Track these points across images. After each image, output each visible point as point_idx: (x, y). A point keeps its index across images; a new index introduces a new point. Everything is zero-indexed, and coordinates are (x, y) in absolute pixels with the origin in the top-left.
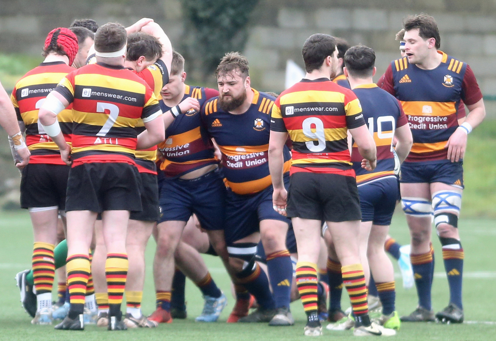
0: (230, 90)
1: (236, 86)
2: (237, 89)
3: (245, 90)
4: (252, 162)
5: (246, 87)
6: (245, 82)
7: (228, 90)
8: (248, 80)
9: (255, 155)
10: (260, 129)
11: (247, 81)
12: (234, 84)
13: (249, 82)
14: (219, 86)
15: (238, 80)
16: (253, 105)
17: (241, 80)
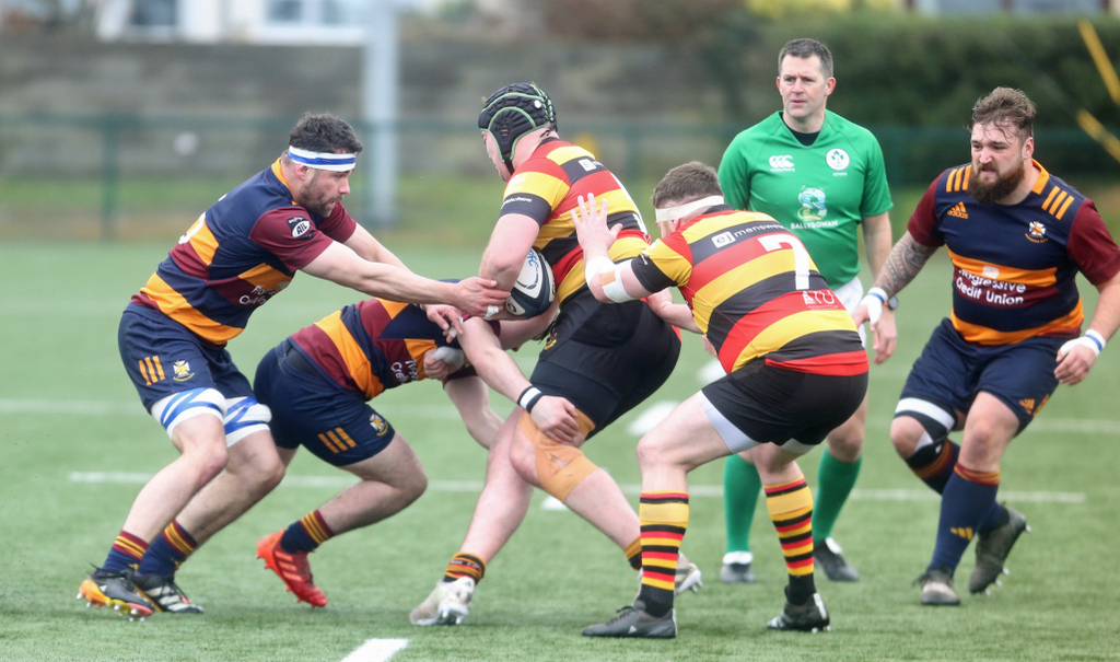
0: (993, 158)
1: (1005, 153)
2: (1007, 159)
3: (1022, 163)
4: (997, 297)
5: (1024, 156)
6: (1025, 148)
7: (990, 159)
8: (1029, 143)
9: (1008, 287)
10: (1038, 238)
11: (1028, 146)
12: (1002, 148)
13: (1032, 147)
14: (973, 149)
15: (1010, 141)
16: (1032, 195)
17: (1015, 142)
